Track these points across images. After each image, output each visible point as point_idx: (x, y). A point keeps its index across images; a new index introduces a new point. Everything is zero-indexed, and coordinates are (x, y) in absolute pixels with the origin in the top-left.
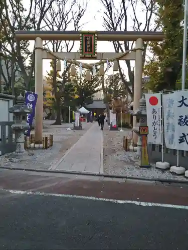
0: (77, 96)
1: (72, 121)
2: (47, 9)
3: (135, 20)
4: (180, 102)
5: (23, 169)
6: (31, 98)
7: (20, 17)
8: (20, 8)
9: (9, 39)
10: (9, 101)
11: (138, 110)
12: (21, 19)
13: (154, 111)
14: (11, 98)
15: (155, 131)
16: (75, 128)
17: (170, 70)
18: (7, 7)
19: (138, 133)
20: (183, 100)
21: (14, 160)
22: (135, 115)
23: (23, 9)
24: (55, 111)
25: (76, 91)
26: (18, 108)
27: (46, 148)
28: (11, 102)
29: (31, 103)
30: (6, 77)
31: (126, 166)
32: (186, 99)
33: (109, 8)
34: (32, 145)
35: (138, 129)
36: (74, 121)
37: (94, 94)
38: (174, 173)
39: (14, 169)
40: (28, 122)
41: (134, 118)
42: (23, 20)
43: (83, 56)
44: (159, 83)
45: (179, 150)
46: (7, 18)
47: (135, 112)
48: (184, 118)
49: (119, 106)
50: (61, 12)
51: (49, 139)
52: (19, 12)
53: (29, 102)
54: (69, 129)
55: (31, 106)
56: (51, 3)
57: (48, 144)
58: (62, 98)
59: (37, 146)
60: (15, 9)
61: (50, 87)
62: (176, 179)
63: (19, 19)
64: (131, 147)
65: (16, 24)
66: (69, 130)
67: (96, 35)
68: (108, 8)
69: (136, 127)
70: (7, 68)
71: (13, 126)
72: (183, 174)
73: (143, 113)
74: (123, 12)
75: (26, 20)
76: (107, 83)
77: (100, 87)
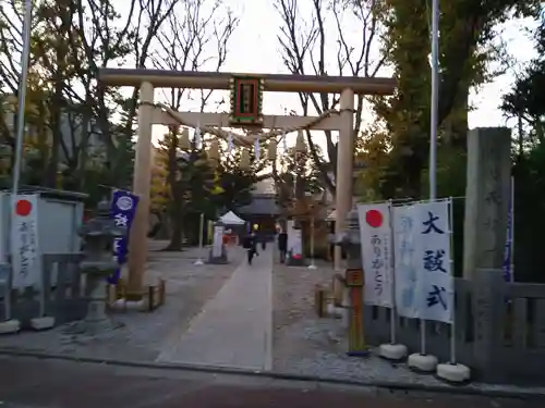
0: (219, 189)
1: (207, 242)
2: (164, 17)
3: (341, 42)
4: (425, 223)
5: (101, 362)
6: (124, 203)
7: (107, 29)
8: (108, 14)
9: (81, 73)
10: (74, 205)
11: (345, 234)
12: (108, 34)
13: (375, 240)
14: (80, 199)
15: (379, 278)
16: (213, 261)
17: (408, 151)
18: (81, 11)
19: (344, 281)
20: (432, 219)
21: (82, 338)
22: (339, 244)
23: (115, 14)
24: (169, 220)
25: (217, 178)
26: (98, 227)
27: (151, 308)
28: (80, 207)
29: (124, 213)
30: (69, 145)
31: (319, 353)
32: (437, 218)
33: (290, 19)
34: (121, 301)
35: (343, 272)
36: (211, 242)
37: (254, 185)
38: (414, 369)
39: (83, 360)
40: (115, 254)
41: (337, 249)
42: (113, 35)
43: (235, 121)
44: (386, 177)
45: (427, 321)
46: (81, 32)
47: (339, 237)
48: (434, 255)
49: (307, 214)
50: (191, 21)
51: (157, 289)
52: (105, 19)
53: (121, 211)
54: (199, 262)
55: (125, 220)
56: (172, 5)
57: (154, 301)
58: (188, 192)
59: (131, 304)
60: (98, 14)
61: (162, 168)
62: (420, 382)
63: (104, 33)
64: (330, 308)
65: (99, 43)
66: (199, 266)
67: (262, 82)
68: (287, 20)
69: (340, 267)
70: (73, 130)
71: (84, 264)
72: (433, 372)
73: (354, 239)
74: (317, 25)
75: (120, 35)
76: (282, 163)
77: (268, 170)
